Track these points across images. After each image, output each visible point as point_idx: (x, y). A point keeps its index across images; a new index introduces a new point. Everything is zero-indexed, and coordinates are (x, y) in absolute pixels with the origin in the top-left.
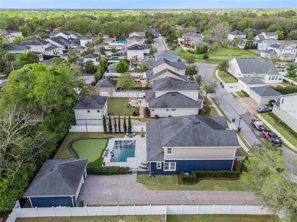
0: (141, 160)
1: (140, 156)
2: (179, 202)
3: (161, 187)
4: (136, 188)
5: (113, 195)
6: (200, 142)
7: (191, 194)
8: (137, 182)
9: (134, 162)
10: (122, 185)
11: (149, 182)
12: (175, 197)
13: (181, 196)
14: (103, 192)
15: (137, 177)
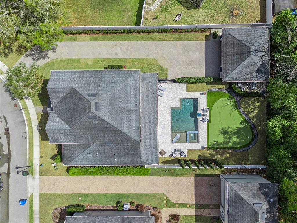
0: (164, 103)
1: (165, 110)
2: (129, 44)
3: (144, 63)
4: (168, 60)
5: (188, 51)
6: (95, 75)
7: (116, 53)
8: (167, 69)
9: (172, 97)
10: (181, 64)
11: (155, 69)
12: (132, 50)
13: (126, 51)
14: (198, 55)
15: (167, 75)
